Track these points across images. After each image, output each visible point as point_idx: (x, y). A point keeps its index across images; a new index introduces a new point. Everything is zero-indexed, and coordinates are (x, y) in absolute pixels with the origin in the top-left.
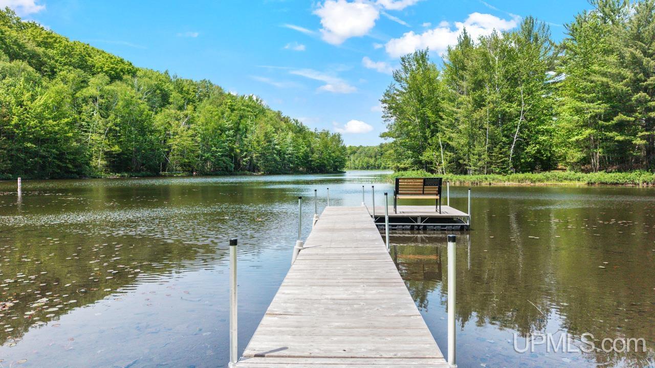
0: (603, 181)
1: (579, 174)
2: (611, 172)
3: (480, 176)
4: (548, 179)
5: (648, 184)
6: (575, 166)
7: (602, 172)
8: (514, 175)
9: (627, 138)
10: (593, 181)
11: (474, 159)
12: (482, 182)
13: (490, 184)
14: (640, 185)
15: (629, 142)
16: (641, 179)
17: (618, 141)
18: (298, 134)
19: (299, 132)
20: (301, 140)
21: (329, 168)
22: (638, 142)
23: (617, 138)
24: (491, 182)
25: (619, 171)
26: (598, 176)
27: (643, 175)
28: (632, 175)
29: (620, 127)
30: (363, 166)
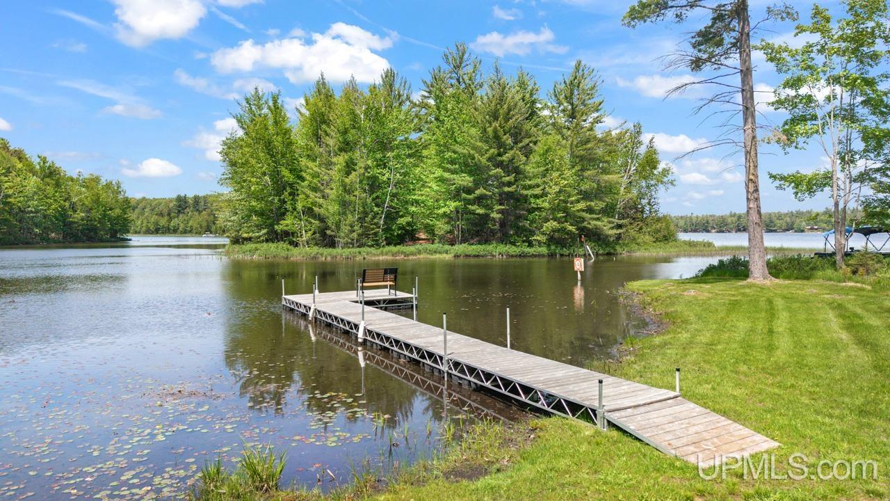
0: (467, 254)
1: (447, 247)
2: (472, 244)
3: (354, 250)
4: (419, 252)
5: (502, 256)
6: (443, 239)
7: (466, 245)
8: (387, 248)
9: (487, 212)
10: (458, 254)
11: (345, 229)
12: (356, 257)
13: (364, 258)
14: (497, 257)
15: (487, 215)
16: (497, 251)
17: (478, 214)
18: (47, 180)
19: (48, 177)
20: (50, 190)
21: (102, 233)
22: (494, 215)
23: (478, 211)
24: (365, 256)
25: (480, 243)
26: (461, 248)
27: (498, 247)
28: (490, 248)
29: (480, 200)
30: (149, 228)
